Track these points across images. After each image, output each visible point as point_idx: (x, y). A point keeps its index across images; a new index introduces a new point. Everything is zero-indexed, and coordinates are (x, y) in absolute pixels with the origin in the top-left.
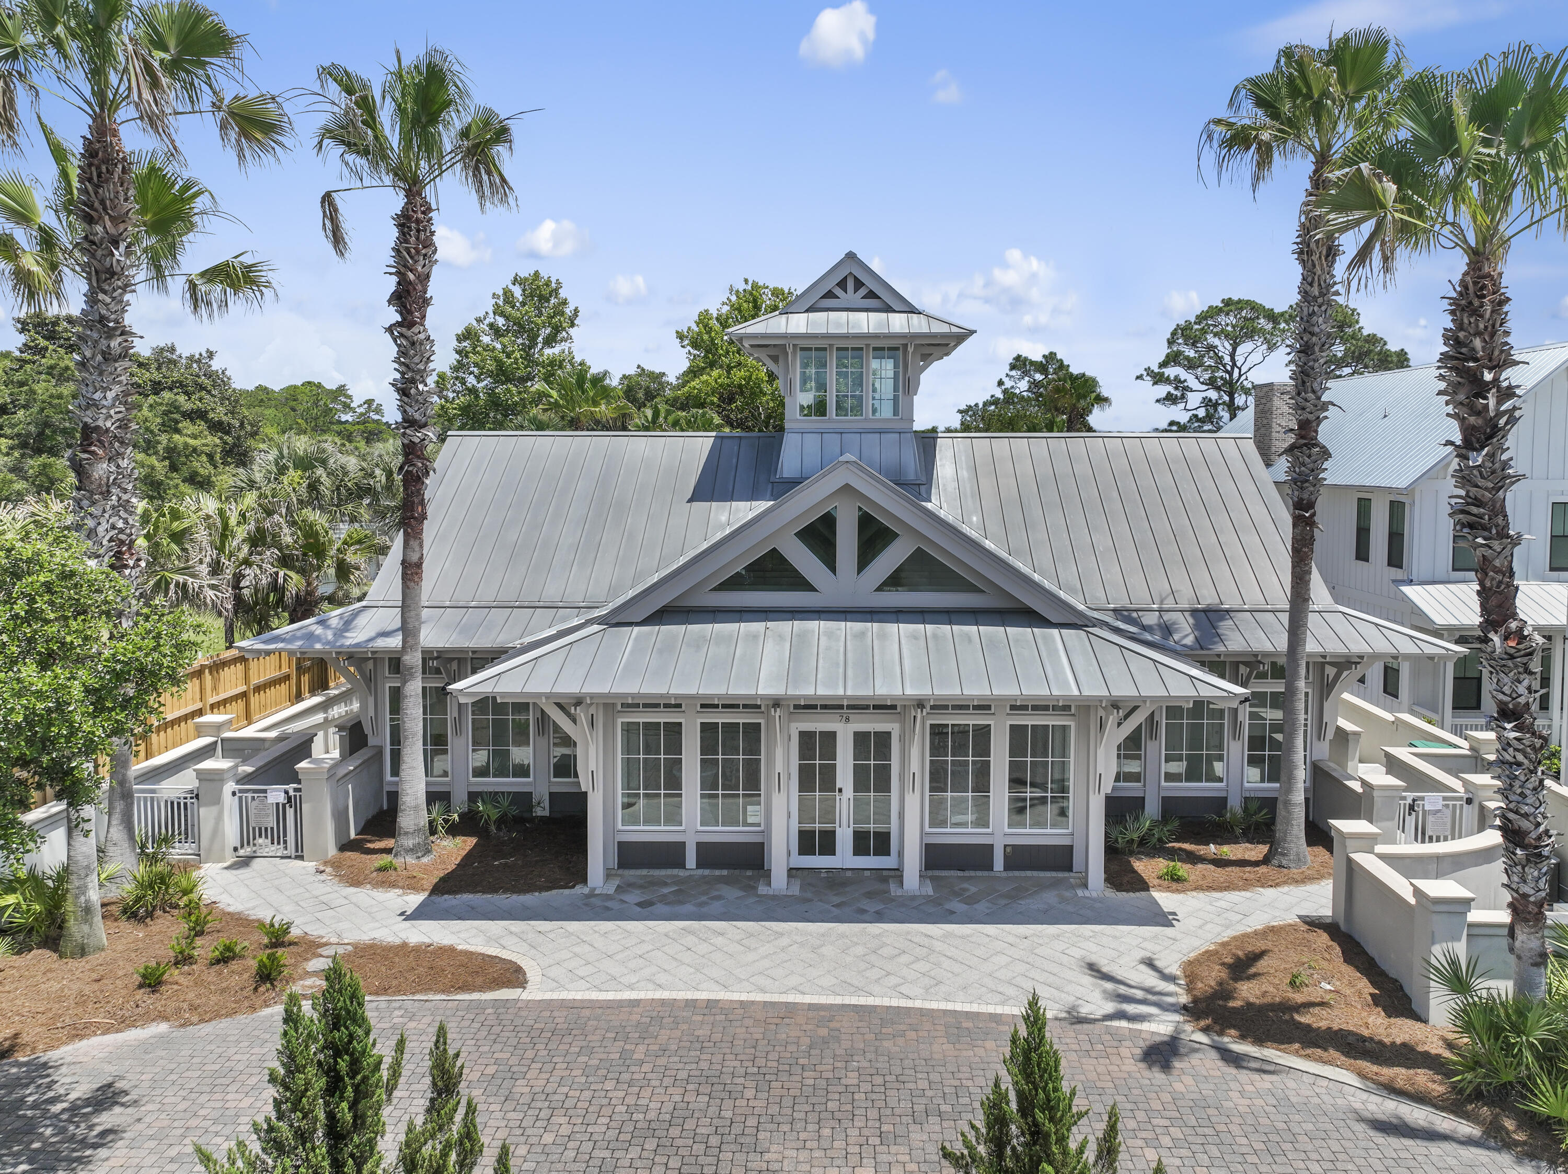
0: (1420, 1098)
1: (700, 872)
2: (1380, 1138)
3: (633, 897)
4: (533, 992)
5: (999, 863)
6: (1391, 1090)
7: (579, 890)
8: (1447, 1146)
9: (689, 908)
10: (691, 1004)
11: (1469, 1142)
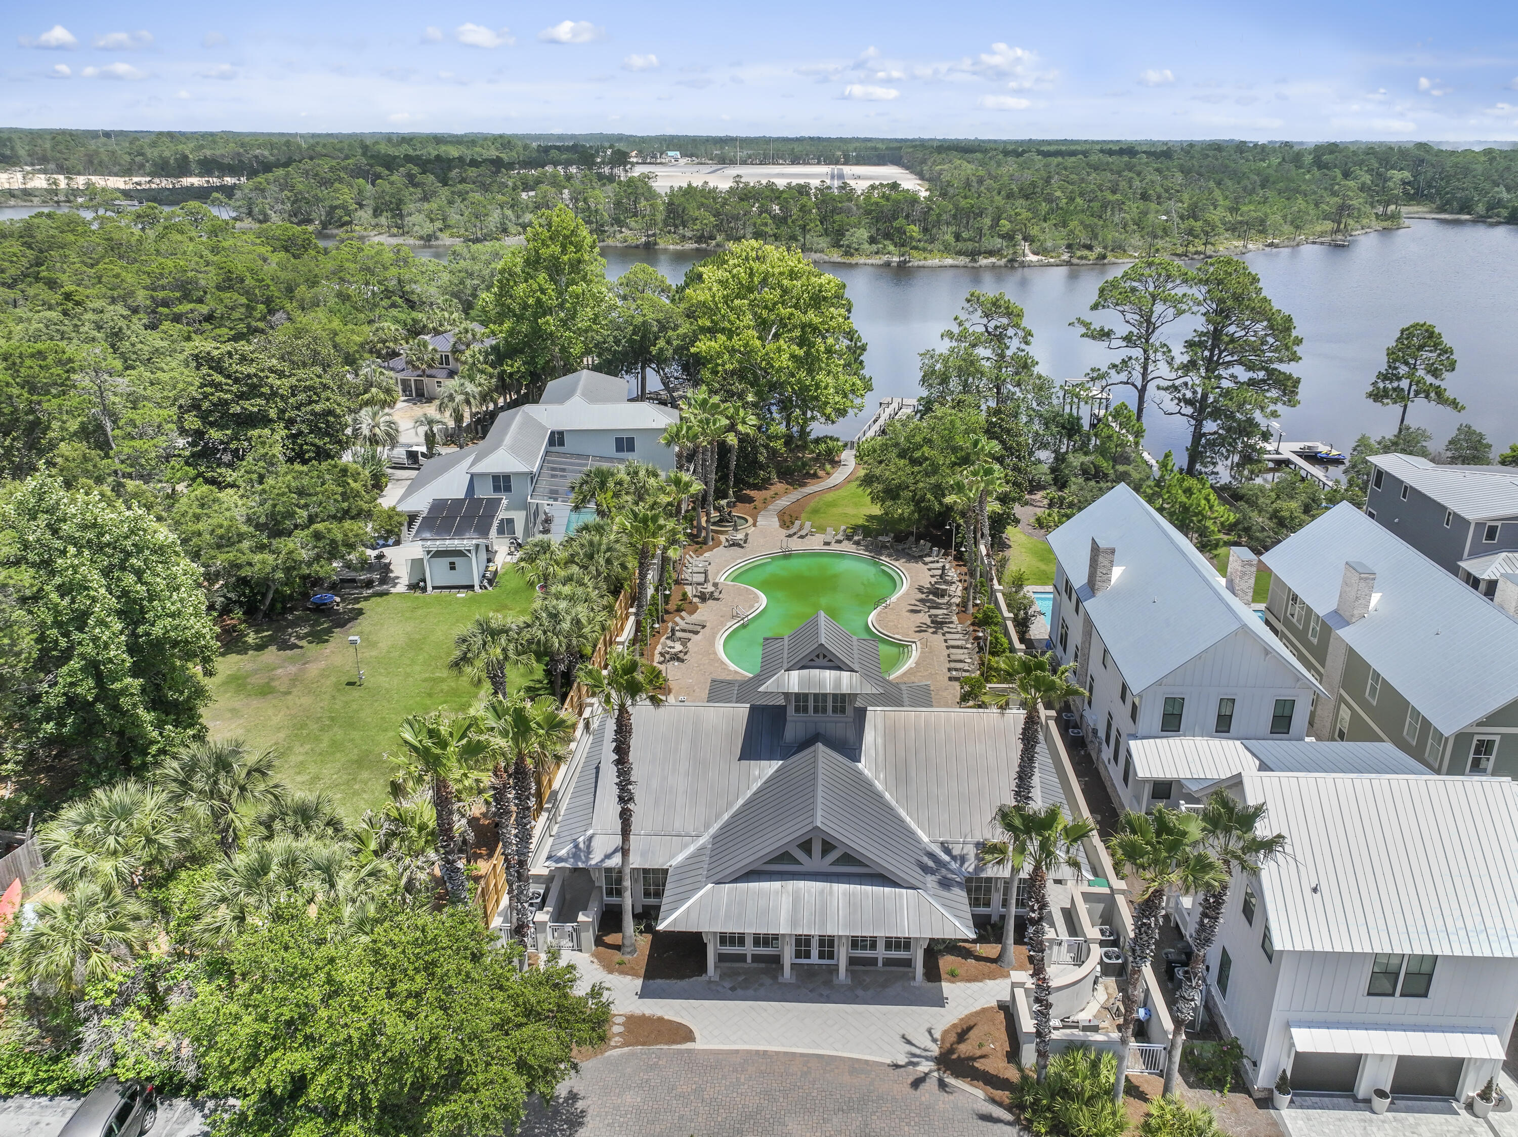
0: (1000, 1104)
1: (755, 965)
2: (980, 1122)
3: (727, 984)
4: (699, 1045)
5: (880, 964)
6: (993, 1101)
7: (704, 978)
8: (1000, 1125)
9: (751, 992)
10: (757, 1052)
11: (1008, 1123)
